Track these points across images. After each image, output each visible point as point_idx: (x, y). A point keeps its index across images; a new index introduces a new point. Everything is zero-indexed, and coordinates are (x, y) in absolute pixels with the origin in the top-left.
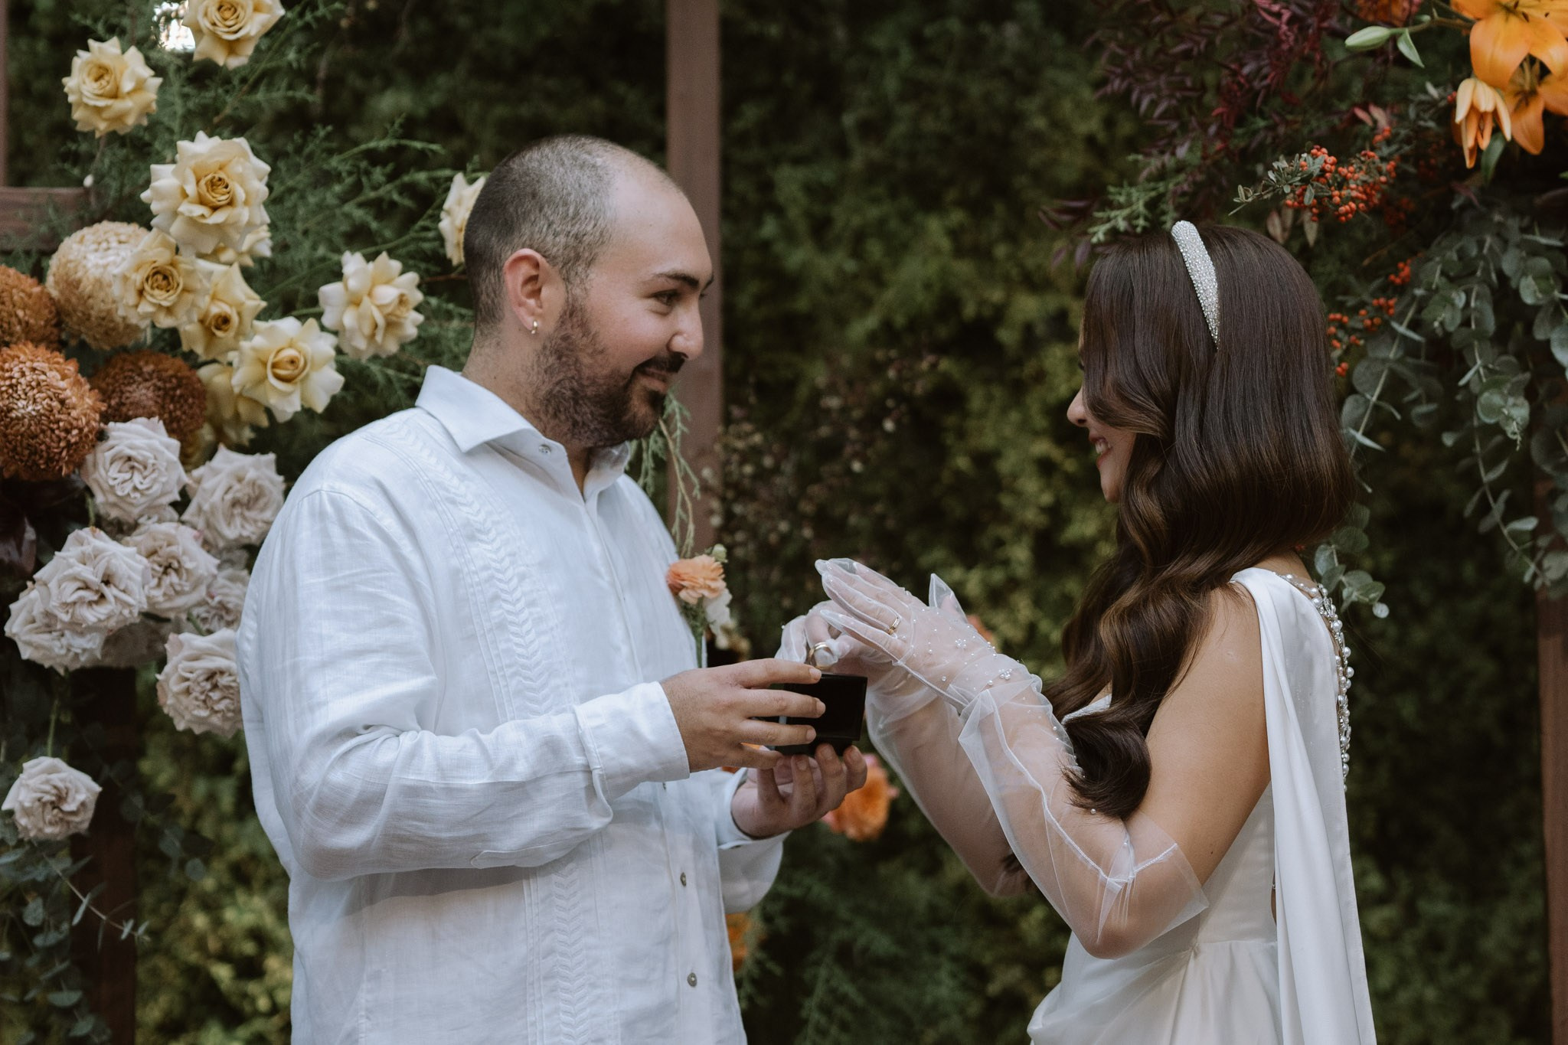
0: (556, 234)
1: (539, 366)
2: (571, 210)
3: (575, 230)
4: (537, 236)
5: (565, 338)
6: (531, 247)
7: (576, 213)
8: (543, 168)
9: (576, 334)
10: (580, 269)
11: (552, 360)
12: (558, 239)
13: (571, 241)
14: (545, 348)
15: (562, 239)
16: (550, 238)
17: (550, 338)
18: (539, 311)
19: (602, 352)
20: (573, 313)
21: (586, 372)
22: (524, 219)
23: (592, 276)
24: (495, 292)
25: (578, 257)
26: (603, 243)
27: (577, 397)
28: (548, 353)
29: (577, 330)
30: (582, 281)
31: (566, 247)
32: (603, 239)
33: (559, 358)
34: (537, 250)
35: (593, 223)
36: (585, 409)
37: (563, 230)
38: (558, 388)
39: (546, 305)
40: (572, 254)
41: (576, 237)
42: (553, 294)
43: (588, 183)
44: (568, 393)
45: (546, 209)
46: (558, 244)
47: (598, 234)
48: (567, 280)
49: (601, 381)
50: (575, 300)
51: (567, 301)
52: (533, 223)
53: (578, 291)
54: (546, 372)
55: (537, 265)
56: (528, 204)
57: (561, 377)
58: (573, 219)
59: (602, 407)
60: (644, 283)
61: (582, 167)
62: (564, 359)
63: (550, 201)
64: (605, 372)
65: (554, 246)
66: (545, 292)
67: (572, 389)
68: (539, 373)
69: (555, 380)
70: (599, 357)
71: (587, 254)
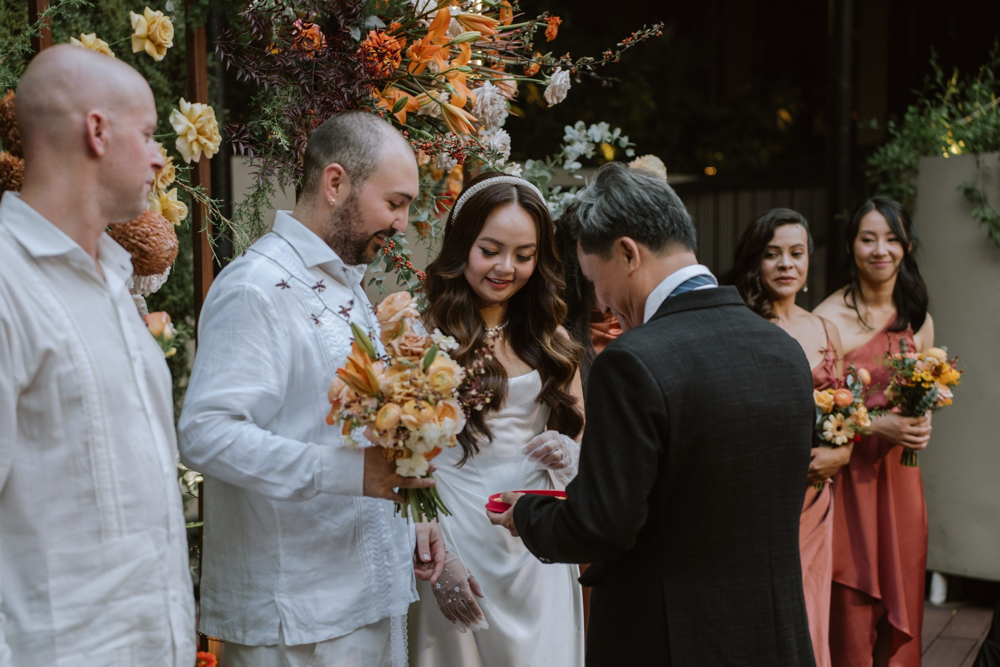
0: (352, 161)
1: (332, 221)
2: (362, 152)
3: (362, 161)
4: (343, 159)
5: (347, 211)
6: (339, 163)
7: (364, 154)
8: (353, 127)
9: (352, 210)
10: (360, 180)
11: (339, 219)
12: (353, 163)
13: (359, 166)
14: (336, 213)
15: (355, 164)
16: (349, 162)
17: (339, 209)
18: (336, 194)
19: (362, 222)
20: (352, 199)
21: (353, 229)
22: (339, 149)
23: (365, 185)
24: (316, 179)
25: (360, 174)
26: (374, 171)
27: (346, 240)
28: (337, 215)
29: (353, 208)
30: (360, 186)
31: (356, 168)
32: (374, 168)
33: (342, 219)
34: (342, 166)
35: (371, 160)
36: (349, 247)
37: (356, 160)
38: (339, 234)
39: (340, 192)
40: (358, 172)
41: (362, 164)
42: (344, 189)
43: (373, 140)
44: (343, 237)
45: (350, 147)
46: (352, 165)
47: (372, 166)
48: (353, 183)
49: (358, 235)
50: (355, 193)
51: (351, 193)
52: (343, 153)
53: (357, 190)
54: (335, 224)
55: (340, 173)
56: (342, 143)
57: (342, 228)
58: (362, 156)
59: (356, 247)
60: (388, 194)
61: (371, 131)
62: (344, 220)
63: (353, 144)
64: (362, 231)
65: (351, 166)
66: (341, 187)
67: (345, 236)
68: (331, 224)
69: (338, 229)
70: (361, 224)
71: (365, 174)
